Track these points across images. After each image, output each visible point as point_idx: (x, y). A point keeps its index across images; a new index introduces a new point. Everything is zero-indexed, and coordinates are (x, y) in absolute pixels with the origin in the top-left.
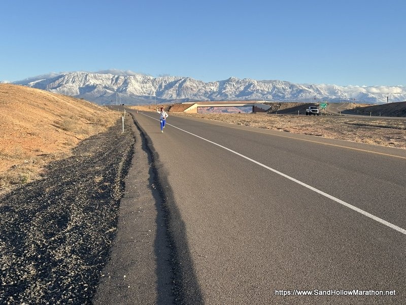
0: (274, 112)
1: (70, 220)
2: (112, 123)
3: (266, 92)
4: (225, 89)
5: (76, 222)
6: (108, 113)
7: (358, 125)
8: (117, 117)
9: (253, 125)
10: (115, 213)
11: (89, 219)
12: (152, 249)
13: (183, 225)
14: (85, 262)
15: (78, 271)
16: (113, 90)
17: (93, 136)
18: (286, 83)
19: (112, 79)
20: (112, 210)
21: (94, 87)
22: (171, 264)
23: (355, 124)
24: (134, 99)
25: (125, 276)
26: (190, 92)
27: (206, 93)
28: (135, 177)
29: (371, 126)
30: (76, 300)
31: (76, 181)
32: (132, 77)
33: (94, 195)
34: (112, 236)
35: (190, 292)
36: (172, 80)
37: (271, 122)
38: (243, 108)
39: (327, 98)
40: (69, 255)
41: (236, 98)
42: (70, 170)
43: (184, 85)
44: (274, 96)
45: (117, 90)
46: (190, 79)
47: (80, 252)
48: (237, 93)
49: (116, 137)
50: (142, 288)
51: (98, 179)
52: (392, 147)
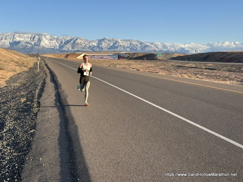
0: (131, 59)
1: (5, 126)
2: (31, 65)
3: (126, 47)
4: (101, 45)
5: (9, 127)
6: (29, 59)
7: (179, 66)
8: (35, 61)
9: (118, 66)
10: (34, 121)
11: (18, 125)
12: (57, 142)
13: (76, 127)
14: (16, 151)
15: (11, 157)
16: (31, 44)
17: (19, 73)
18: (138, 41)
19: (31, 37)
20: (32, 119)
21: (19, 42)
22: (69, 151)
23: (177, 66)
24: (46, 50)
25: (41, 159)
26: (80, 46)
27: (90, 47)
28: (46, 99)
29: (186, 67)
30: (11, 174)
31: (9, 101)
32: (44, 37)
33: (21, 110)
34: (32, 135)
35: (80, 167)
36: (69, 39)
37: (129, 64)
38: (113, 56)
39: (162, 50)
40: (5, 147)
41: (108, 50)
42: (5, 94)
43: (76, 42)
44: (130, 49)
45: (34, 44)
46: (80, 38)
47: (13, 145)
48: (109, 47)
49: (34, 74)
50: (52, 166)
51: (23, 100)
52: (198, 79)
